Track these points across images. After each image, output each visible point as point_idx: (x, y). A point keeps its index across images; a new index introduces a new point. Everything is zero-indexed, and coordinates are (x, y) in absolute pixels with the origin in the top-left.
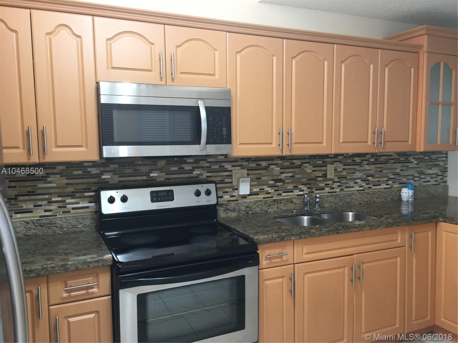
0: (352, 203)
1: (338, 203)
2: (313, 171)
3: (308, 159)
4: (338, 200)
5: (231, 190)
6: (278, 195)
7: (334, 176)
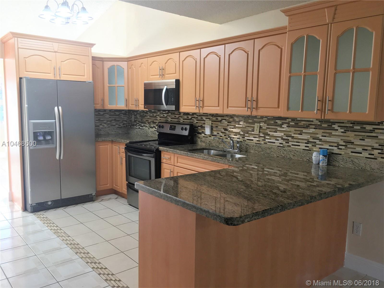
0: (271, 154)
7: (260, 132)
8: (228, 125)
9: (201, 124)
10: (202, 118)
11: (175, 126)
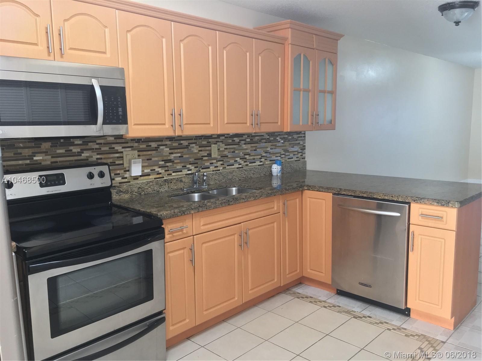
0: (233, 179)
1: (221, 180)
2: (199, 151)
3: (195, 139)
4: (221, 177)
5: (122, 171)
6: (168, 175)
7: (218, 155)
10: (114, 148)
11: (62, 175)
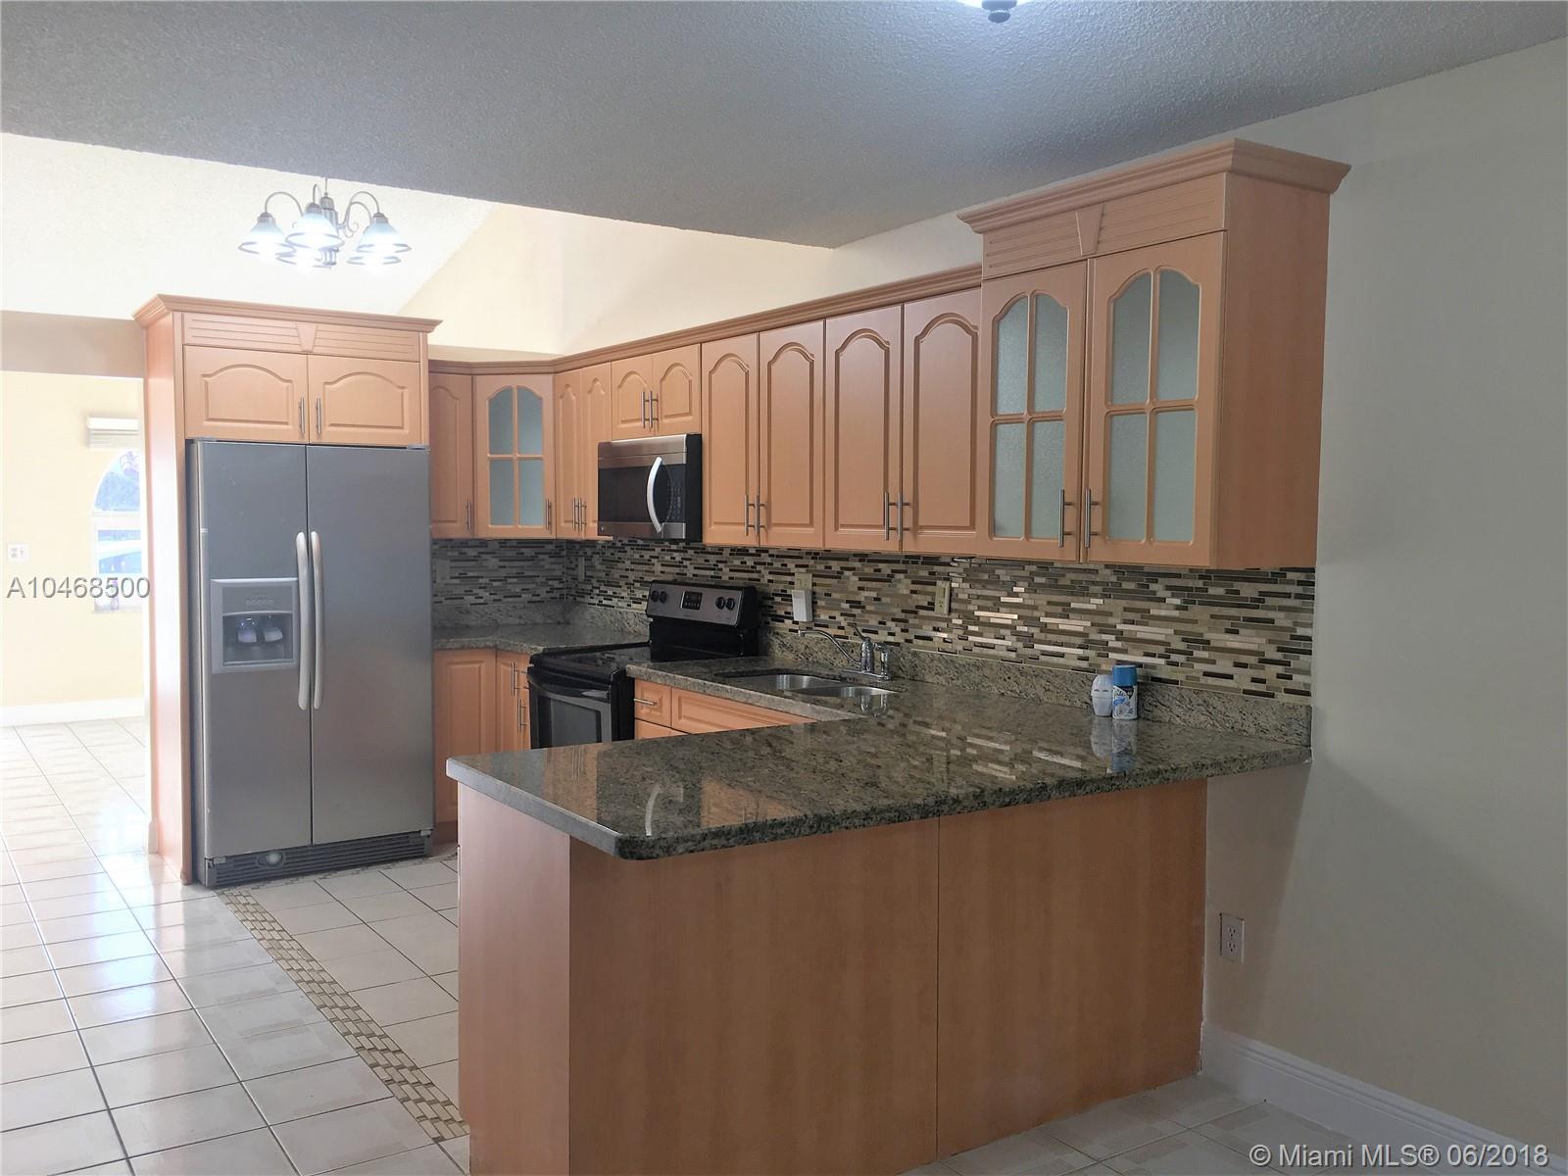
2: (913, 592)
3: (904, 562)
7: (950, 610)
8: (860, 589)
9: (781, 587)
10: (786, 565)
11: (701, 594)
